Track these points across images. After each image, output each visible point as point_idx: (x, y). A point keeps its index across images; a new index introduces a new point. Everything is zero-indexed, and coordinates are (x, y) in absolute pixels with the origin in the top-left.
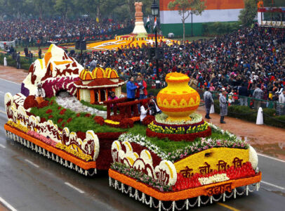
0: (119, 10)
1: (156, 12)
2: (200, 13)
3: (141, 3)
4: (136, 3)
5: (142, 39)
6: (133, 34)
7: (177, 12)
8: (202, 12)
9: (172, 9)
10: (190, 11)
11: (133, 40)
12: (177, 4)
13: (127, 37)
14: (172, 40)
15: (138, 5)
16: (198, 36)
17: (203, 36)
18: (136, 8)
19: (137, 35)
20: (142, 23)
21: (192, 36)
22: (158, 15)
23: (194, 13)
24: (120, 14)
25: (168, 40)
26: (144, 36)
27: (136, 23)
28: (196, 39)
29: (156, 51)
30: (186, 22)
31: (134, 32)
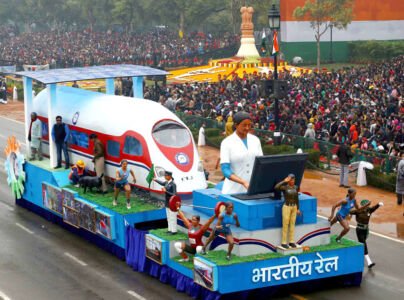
0: (215, 18)
1: (276, 23)
2: (345, 25)
3: (251, 9)
4: (243, 8)
5: (252, 65)
6: (238, 58)
7: (307, 23)
8: (348, 25)
9: (300, 18)
10: (328, 23)
11: (238, 66)
12: (308, 11)
13: (228, 62)
14: (299, 69)
15: (247, 11)
16: (341, 62)
17: (348, 62)
18: (243, 16)
19: (243, 58)
20: (253, 40)
21: (332, 62)
22: (278, 28)
23: (335, 25)
24: (217, 26)
25: (293, 69)
26: (255, 61)
27: (243, 40)
28: (337, 67)
29: (276, 86)
30: (322, 39)
31: (240, 53)
